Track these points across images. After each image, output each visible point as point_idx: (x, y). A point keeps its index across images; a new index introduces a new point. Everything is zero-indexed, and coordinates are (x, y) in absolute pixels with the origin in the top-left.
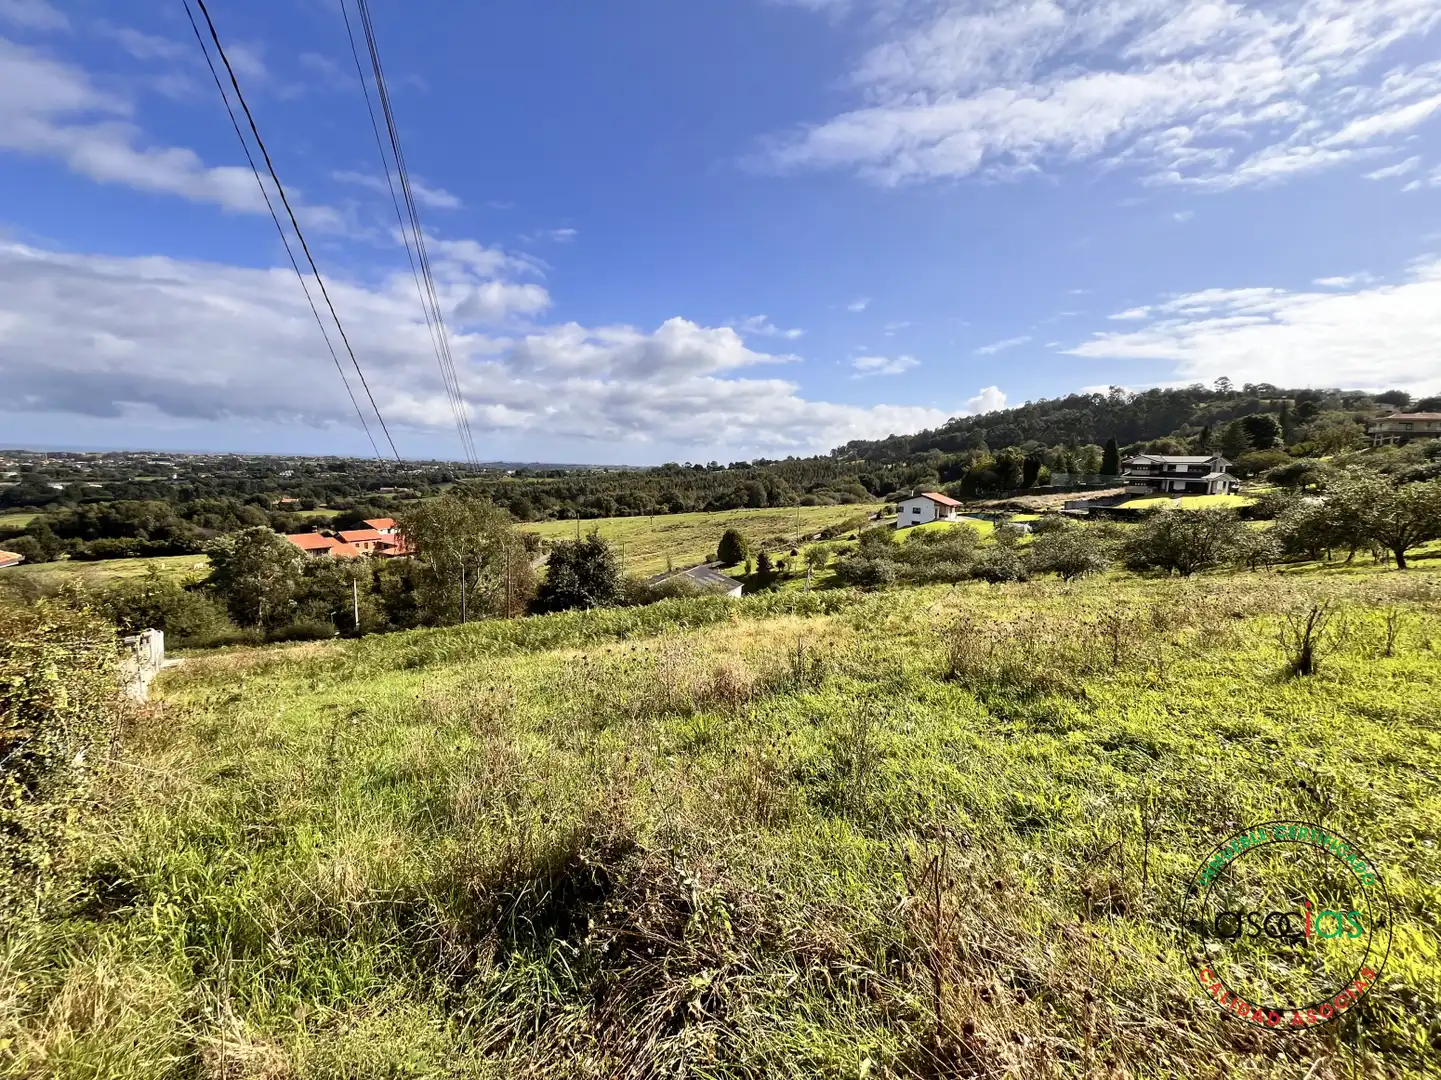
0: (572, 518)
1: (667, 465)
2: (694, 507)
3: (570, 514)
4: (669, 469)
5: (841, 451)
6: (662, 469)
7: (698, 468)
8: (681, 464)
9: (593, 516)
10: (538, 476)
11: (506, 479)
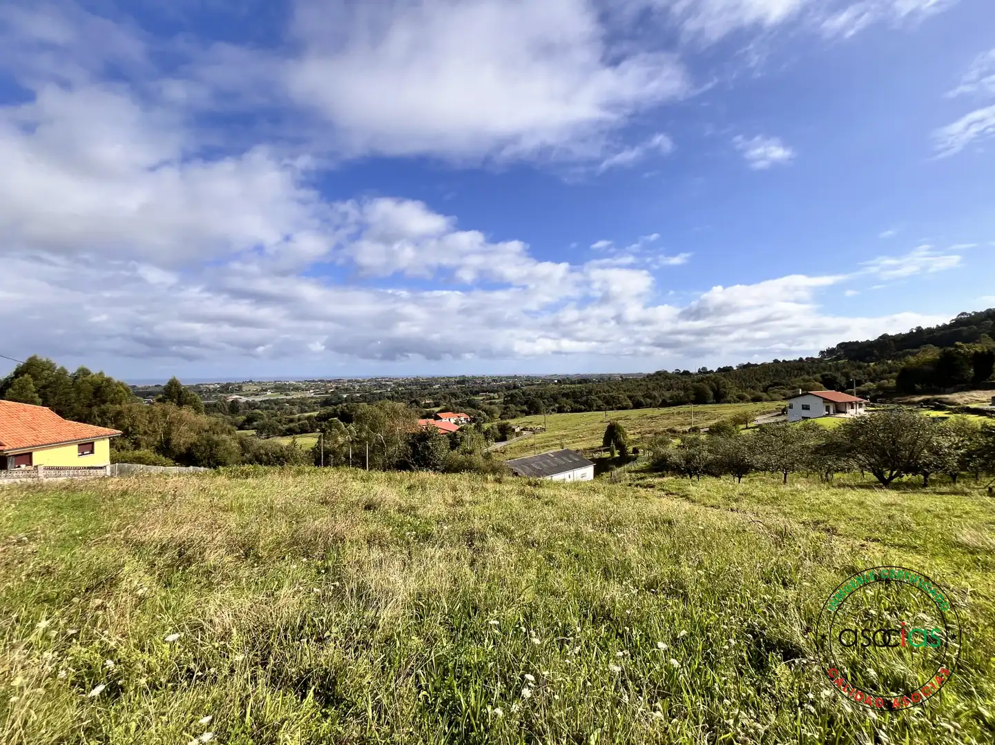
0: (567, 412)
1: (658, 372)
2: (651, 404)
3: (565, 409)
4: (660, 375)
5: (830, 352)
6: (654, 375)
7: (686, 373)
8: (670, 371)
9: (580, 411)
10: (572, 383)
11: (551, 385)
